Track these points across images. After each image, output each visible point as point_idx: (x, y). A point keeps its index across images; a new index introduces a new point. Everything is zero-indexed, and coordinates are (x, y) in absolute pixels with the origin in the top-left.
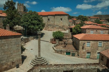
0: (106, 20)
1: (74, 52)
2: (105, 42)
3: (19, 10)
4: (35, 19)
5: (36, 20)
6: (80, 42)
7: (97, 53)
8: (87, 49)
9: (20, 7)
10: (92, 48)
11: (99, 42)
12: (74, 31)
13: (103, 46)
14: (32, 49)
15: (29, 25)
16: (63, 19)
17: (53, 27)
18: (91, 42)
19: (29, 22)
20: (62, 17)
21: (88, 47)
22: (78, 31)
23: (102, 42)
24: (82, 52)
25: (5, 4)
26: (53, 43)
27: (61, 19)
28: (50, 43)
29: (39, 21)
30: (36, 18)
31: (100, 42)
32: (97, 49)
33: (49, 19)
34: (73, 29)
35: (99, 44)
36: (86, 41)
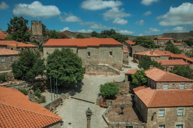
0: (185, 42)
1: (139, 126)
2: (188, 109)
3: (34, 33)
4: (70, 65)
5: (72, 65)
6: (148, 111)
7: (175, 125)
8: (159, 121)
9: (36, 28)
10: (168, 119)
11: (178, 108)
12: (135, 80)
13: (186, 115)
14: (70, 124)
15: (61, 76)
16: (113, 53)
17: (97, 69)
18: (166, 109)
19: (61, 70)
20: (111, 49)
21: (161, 118)
22: (141, 81)
23: (184, 108)
24: (151, 125)
25: (10, 23)
26: (101, 106)
27: (111, 53)
28: (97, 106)
29: (77, 66)
30: (71, 63)
31: (180, 108)
32: (176, 120)
33: (89, 53)
34: (133, 76)
35: (178, 111)
36: (157, 109)
